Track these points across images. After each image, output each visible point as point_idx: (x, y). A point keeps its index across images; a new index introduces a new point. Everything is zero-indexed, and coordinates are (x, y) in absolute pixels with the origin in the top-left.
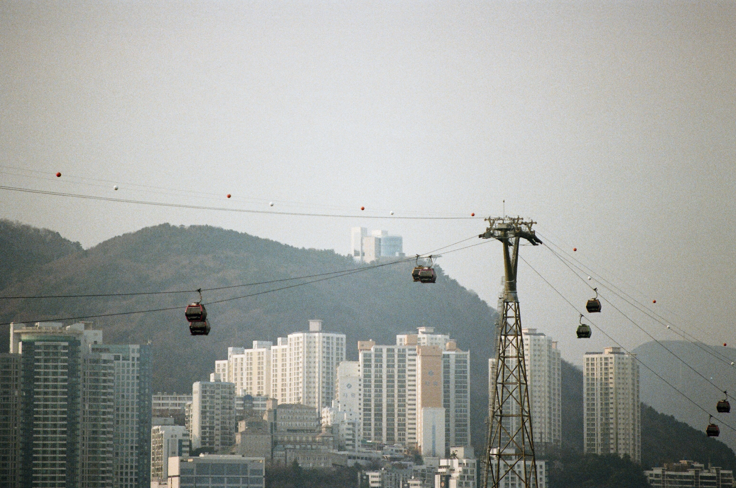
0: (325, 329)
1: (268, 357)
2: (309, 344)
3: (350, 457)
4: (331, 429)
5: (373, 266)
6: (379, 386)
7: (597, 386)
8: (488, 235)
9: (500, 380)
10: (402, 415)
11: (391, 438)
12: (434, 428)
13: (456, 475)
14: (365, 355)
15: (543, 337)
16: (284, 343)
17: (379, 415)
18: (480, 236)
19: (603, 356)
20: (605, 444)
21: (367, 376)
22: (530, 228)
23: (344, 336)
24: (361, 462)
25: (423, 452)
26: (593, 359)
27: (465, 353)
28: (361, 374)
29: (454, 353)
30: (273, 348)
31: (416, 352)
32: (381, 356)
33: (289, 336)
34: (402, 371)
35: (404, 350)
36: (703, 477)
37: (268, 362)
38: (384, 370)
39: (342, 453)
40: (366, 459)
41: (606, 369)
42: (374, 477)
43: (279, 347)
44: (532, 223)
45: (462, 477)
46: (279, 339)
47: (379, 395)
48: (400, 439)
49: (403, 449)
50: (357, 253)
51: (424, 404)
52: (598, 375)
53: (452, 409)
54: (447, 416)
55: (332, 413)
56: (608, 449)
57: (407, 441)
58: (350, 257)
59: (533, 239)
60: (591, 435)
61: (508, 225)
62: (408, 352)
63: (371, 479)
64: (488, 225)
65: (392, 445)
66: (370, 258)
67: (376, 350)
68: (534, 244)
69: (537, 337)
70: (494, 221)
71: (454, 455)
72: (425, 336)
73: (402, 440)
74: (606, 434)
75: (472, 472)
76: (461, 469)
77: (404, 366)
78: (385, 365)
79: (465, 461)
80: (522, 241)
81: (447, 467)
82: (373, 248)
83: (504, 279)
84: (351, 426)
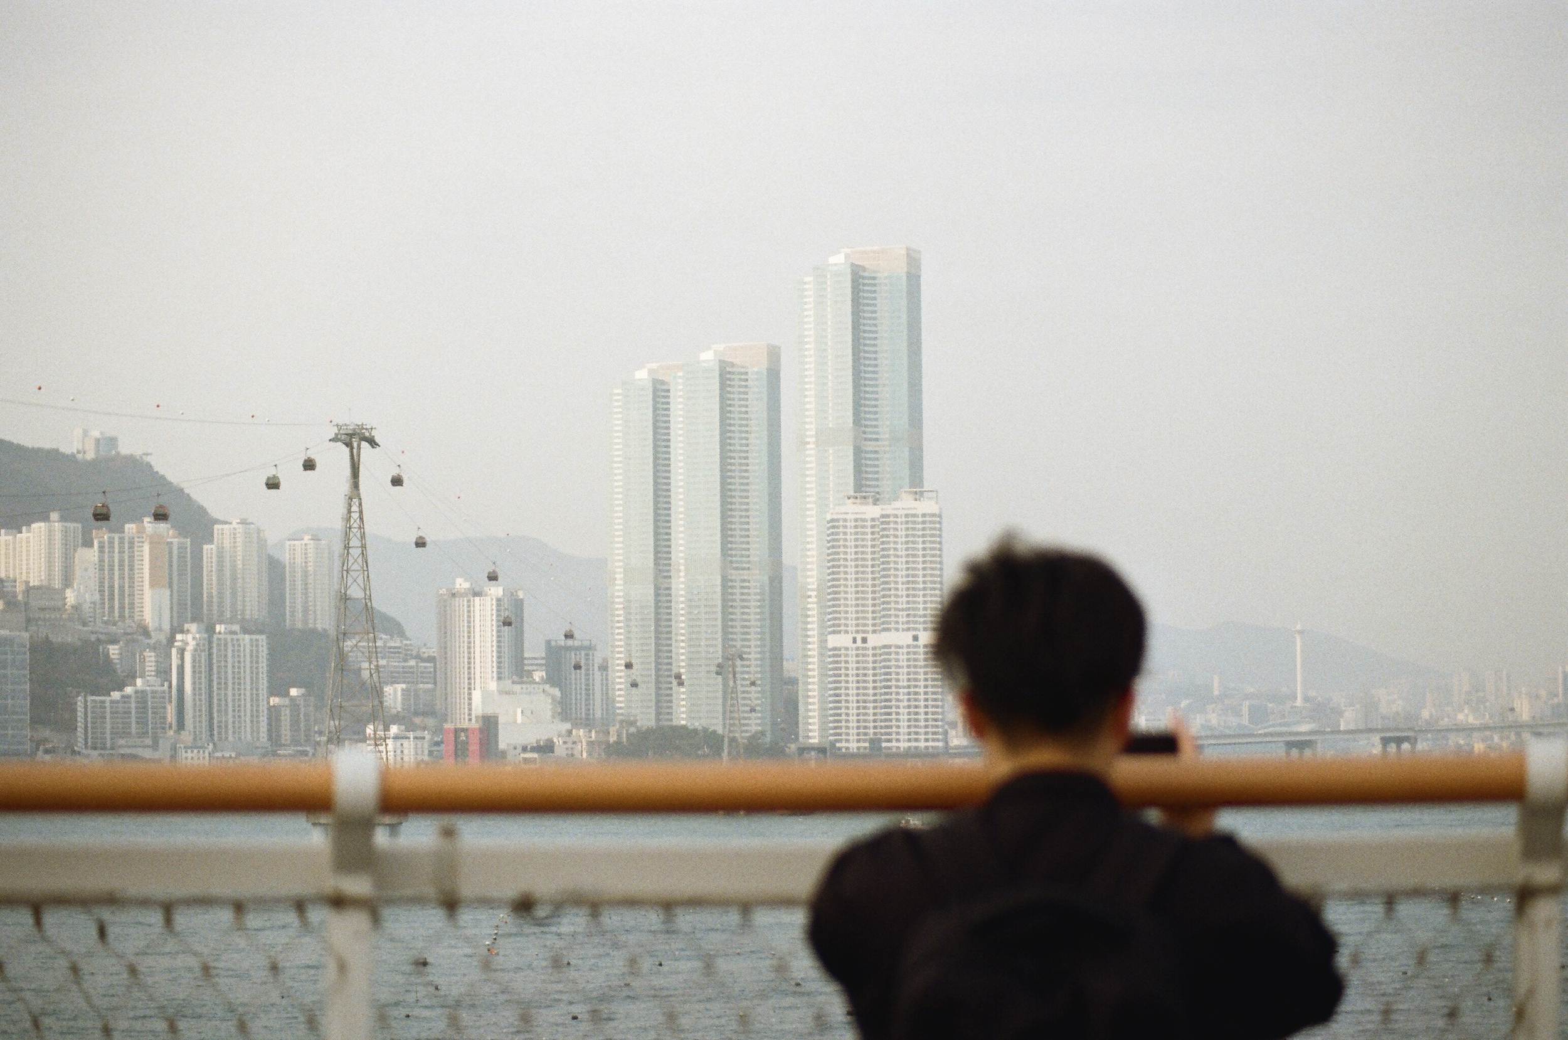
0: (63, 519)
1: (14, 543)
2: (50, 531)
3: (92, 633)
4: (76, 608)
5: (93, 463)
6: (111, 570)
7: (299, 571)
8: (335, 439)
9: (345, 568)
10: (132, 595)
11: (122, 616)
12: (160, 608)
13: (190, 648)
14: (100, 542)
15: (252, 526)
16: (29, 531)
17: (112, 595)
18: (330, 440)
19: (303, 542)
20: (305, 621)
21: (101, 560)
22: (370, 434)
23: (79, 526)
24: (102, 637)
25: (151, 627)
26: (294, 545)
27: (185, 540)
28: (96, 559)
29: (176, 540)
30: (19, 535)
31: (144, 540)
32: (113, 543)
33: (33, 526)
34: (131, 557)
35: (133, 538)
36: (390, 648)
37: (14, 549)
38: (116, 555)
39: (85, 629)
40: (105, 634)
41: (306, 554)
42: (114, 649)
43: (24, 535)
44: (372, 429)
45: (196, 650)
46: (24, 528)
47: (111, 578)
48: (130, 617)
49: (133, 625)
50: (79, 452)
51: (152, 585)
52: (299, 560)
53: (175, 587)
54: (171, 595)
55: (75, 594)
56: (307, 624)
57: (137, 618)
58: (73, 455)
59: (373, 443)
60: (293, 613)
61: (354, 430)
62: (136, 540)
63: (111, 652)
64: (336, 430)
65: (124, 622)
66: (90, 455)
67: (109, 538)
68: (373, 447)
69: (248, 526)
70: (341, 426)
71: (188, 631)
72: (150, 525)
73: (131, 617)
74: (305, 611)
75: (204, 645)
76: (194, 643)
77: (133, 552)
78: (117, 551)
79: (198, 636)
80: (364, 444)
81: (182, 641)
82: (92, 447)
83: (349, 478)
84: (92, 605)
